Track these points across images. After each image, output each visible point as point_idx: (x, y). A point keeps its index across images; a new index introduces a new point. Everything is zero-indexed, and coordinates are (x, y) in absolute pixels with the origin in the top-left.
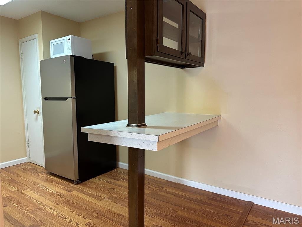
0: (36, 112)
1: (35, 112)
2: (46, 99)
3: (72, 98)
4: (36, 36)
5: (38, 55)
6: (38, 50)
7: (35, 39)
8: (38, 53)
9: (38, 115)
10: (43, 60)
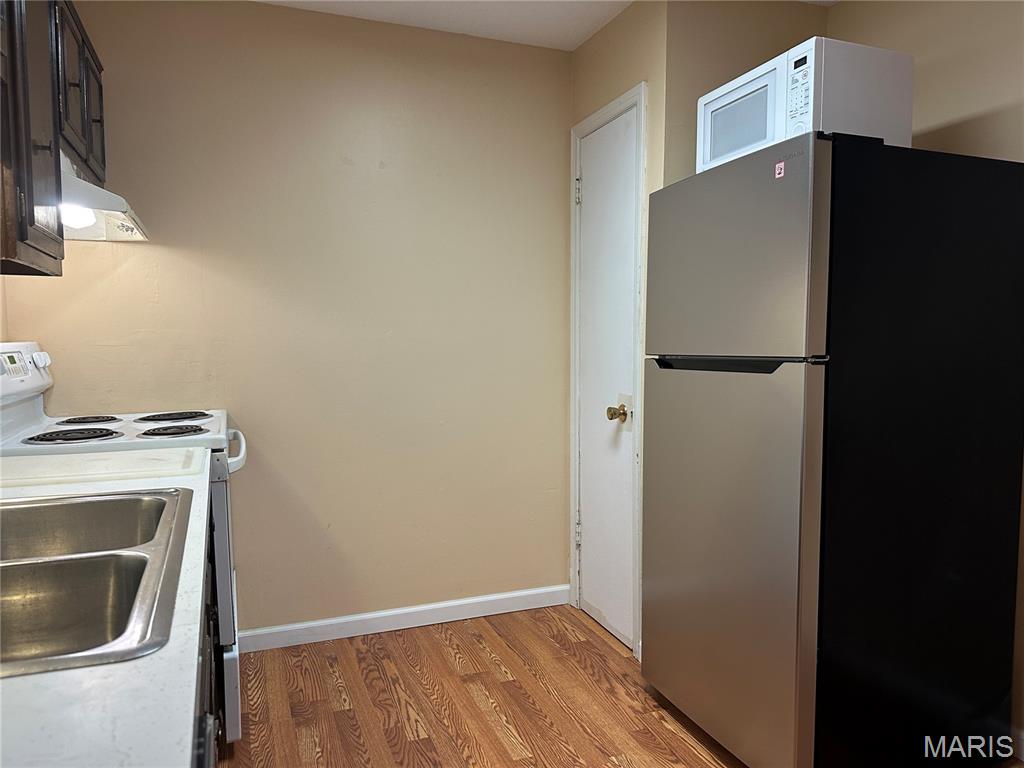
0: (618, 414)
1: (613, 414)
2: (664, 363)
3: (805, 359)
4: (639, 94)
5: (642, 171)
6: (644, 152)
7: (635, 105)
8: (644, 163)
9: (625, 425)
10: (662, 187)
